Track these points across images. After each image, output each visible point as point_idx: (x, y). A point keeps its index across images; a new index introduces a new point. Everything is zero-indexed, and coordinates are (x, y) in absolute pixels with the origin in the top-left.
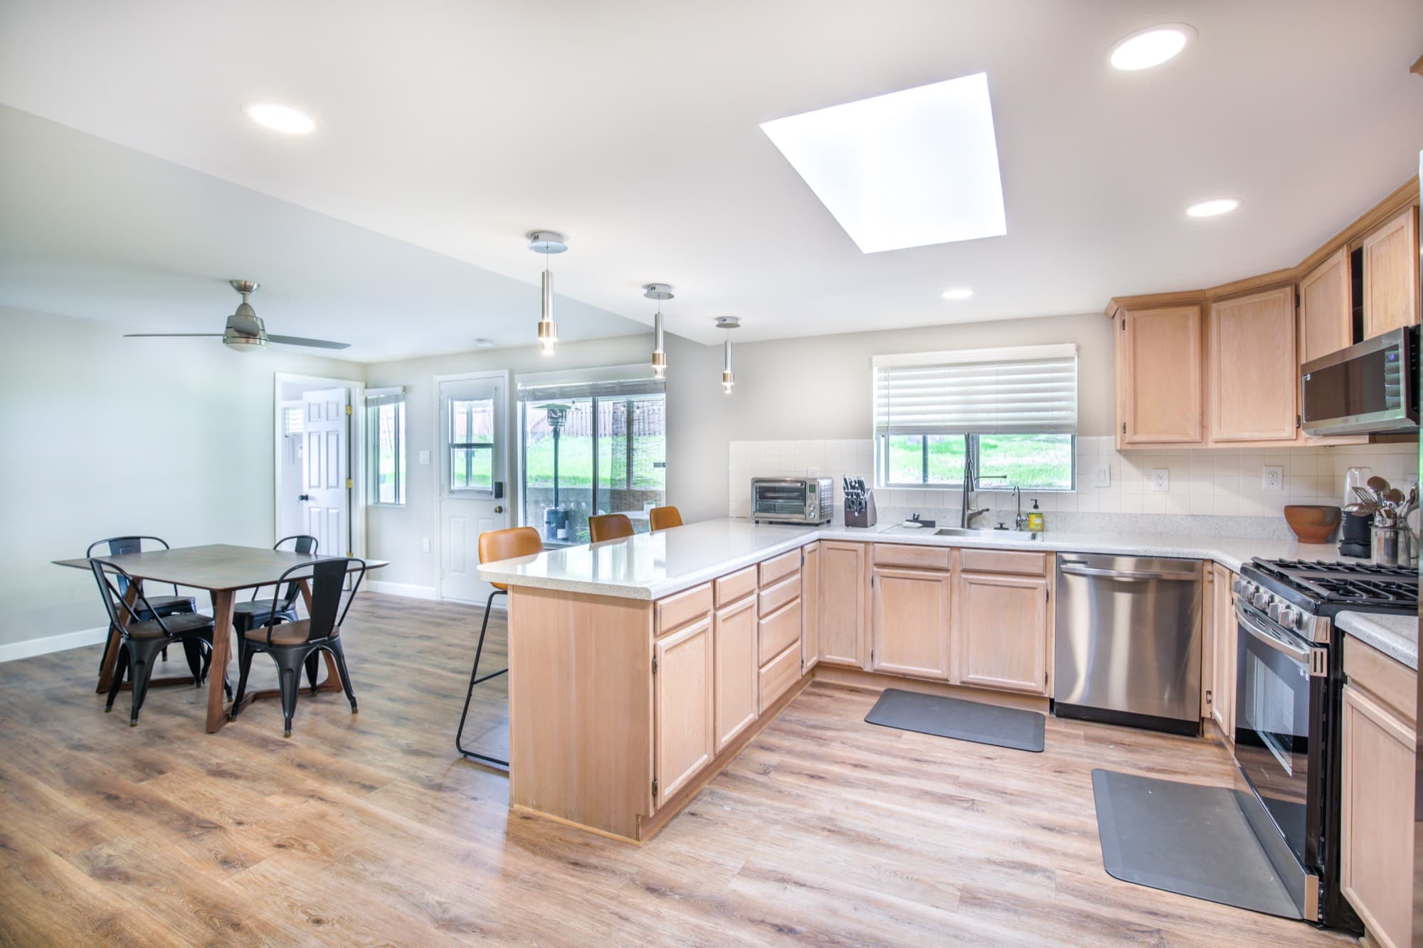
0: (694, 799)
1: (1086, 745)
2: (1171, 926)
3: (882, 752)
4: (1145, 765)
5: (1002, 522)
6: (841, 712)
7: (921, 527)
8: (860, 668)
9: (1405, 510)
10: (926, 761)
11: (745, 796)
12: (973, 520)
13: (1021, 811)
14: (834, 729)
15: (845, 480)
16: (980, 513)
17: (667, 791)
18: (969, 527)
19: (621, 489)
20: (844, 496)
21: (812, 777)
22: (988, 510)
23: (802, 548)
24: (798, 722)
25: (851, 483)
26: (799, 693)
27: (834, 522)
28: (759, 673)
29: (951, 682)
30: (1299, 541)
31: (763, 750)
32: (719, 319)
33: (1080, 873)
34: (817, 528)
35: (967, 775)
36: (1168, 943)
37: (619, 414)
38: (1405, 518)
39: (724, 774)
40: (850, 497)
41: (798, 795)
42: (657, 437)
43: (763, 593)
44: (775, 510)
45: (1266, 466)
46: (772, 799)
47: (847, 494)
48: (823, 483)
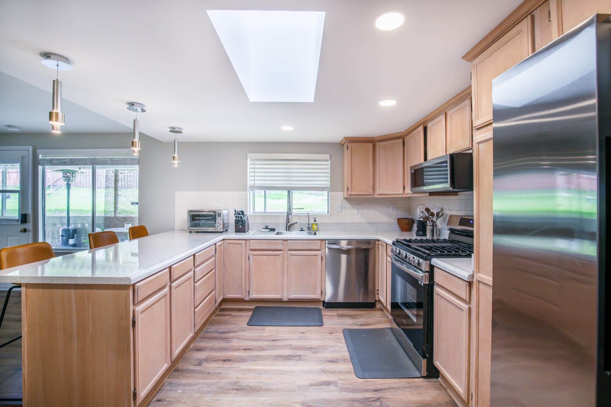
0: (159, 390)
1: (338, 319)
2: (383, 394)
3: (257, 339)
4: (360, 323)
5: (302, 228)
6: (235, 322)
7: (269, 231)
8: (243, 299)
9: (436, 219)
10: (277, 340)
11: (189, 381)
12: (290, 227)
13: (319, 355)
14: (233, 332)
15: (235, 211)
16: (293, 224)
17: (142, 394)
18: (289, 230)
19: (111, 216)
20: (235, 218)
21: (225, 361)
22: (297, 223)
23: (215, 244)
24: (215, 332)
25: (238, 212)
26: (214, 316)
27: (229, 230)
28: (194, 311)
29: (284, 300)
30: (401, 231)
31: (198, 351)
32: (171, 128)
33: (347, 380)
34: (222, 233)
35: (296, 343)
36: (384, 403)
37: (110, 176)
38: (436, 222)
39: (177, 370)
40: (237, 219)
41: (218, 373)
42: (132, 189)
43: (196, 270)
44: (200, 226)
45: (391, 204)
46: (205, 379)
47: (236, 217)
48: (225, 212)
